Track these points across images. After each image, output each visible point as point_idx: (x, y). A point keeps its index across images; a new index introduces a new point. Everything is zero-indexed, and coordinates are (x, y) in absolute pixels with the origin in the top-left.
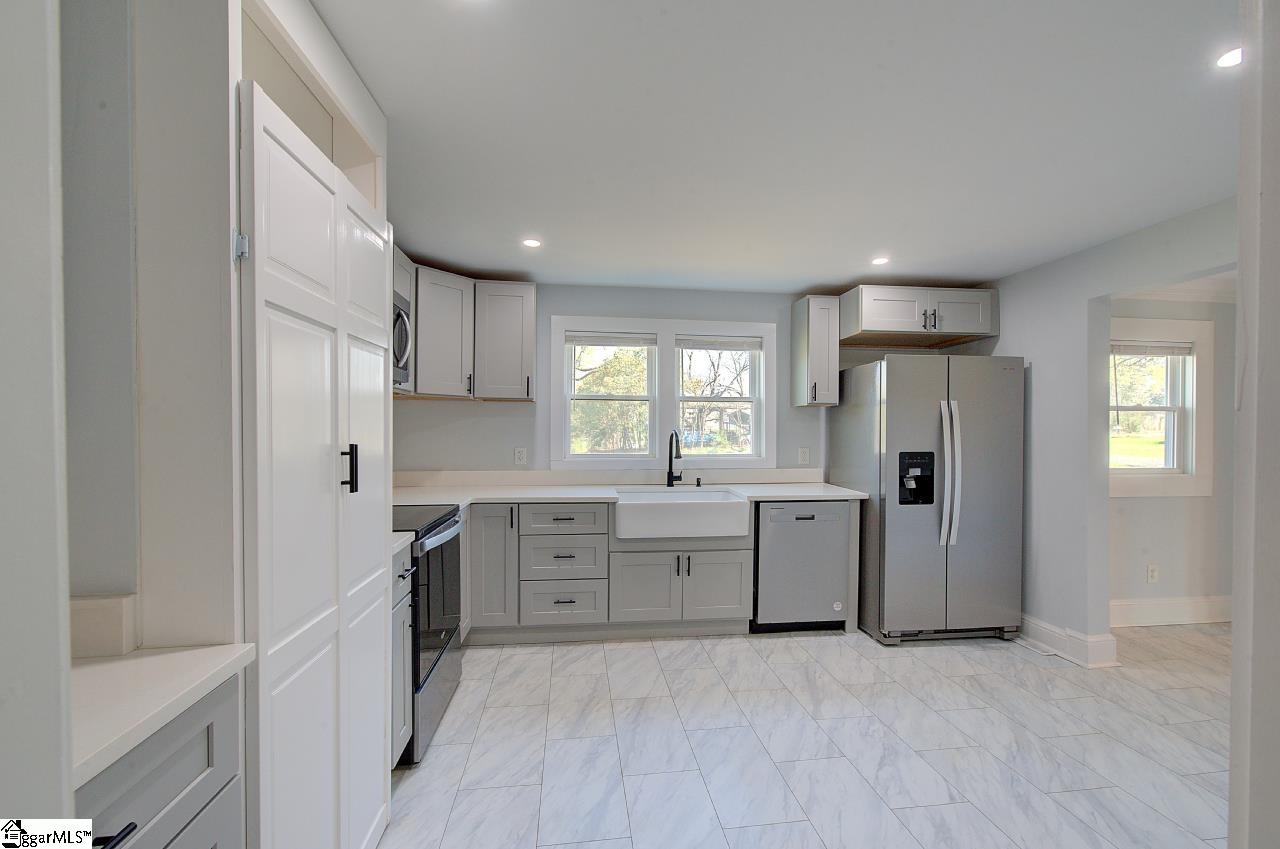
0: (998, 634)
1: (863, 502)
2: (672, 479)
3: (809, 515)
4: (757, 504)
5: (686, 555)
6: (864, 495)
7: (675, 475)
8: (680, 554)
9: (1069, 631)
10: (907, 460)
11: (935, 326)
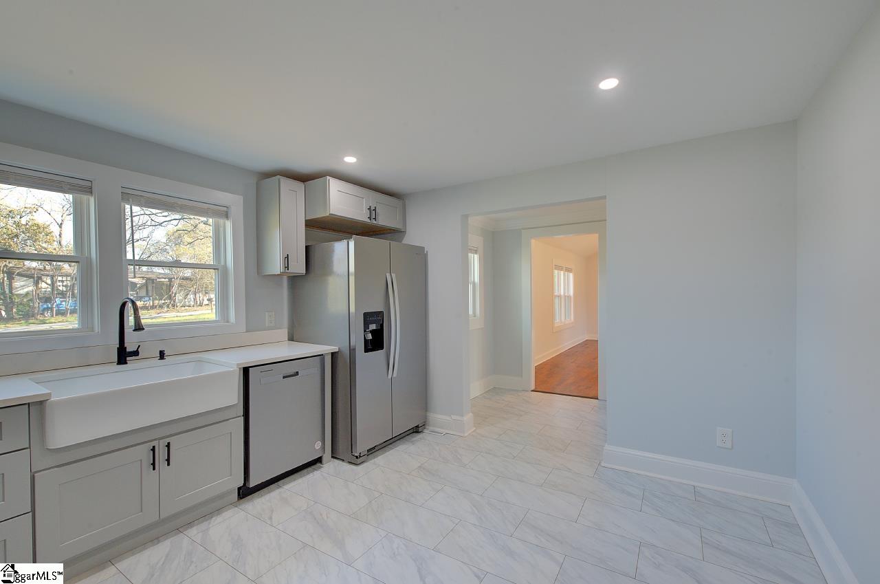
0: (416, 430)
1: (333, 354)
2: (123, 356)
3: (293, 371)
4: (246, 371)
5: (164, 442)
6: (335, 349)
7: (128, 350)
8: (155, 443)
9: (454, 417)
10: (368, 317)
11: (375, 219)
